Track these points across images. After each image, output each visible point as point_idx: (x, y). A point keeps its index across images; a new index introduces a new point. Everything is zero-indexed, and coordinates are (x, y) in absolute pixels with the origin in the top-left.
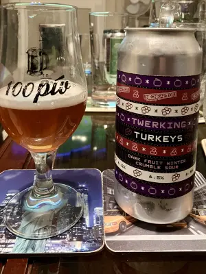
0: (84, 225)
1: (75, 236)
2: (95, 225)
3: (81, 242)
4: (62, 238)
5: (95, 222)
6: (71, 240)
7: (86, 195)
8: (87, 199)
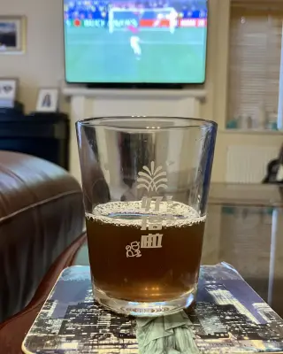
0: (251, 322)
1: (245, 334)
2: (270, 322)
3: (261, 341)
4: (220, 337)
5: (265, 318)
6: (240, 338)
7: (225, 291)
8: (230, 295)
